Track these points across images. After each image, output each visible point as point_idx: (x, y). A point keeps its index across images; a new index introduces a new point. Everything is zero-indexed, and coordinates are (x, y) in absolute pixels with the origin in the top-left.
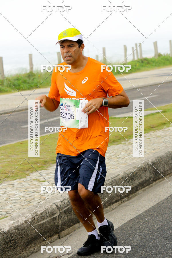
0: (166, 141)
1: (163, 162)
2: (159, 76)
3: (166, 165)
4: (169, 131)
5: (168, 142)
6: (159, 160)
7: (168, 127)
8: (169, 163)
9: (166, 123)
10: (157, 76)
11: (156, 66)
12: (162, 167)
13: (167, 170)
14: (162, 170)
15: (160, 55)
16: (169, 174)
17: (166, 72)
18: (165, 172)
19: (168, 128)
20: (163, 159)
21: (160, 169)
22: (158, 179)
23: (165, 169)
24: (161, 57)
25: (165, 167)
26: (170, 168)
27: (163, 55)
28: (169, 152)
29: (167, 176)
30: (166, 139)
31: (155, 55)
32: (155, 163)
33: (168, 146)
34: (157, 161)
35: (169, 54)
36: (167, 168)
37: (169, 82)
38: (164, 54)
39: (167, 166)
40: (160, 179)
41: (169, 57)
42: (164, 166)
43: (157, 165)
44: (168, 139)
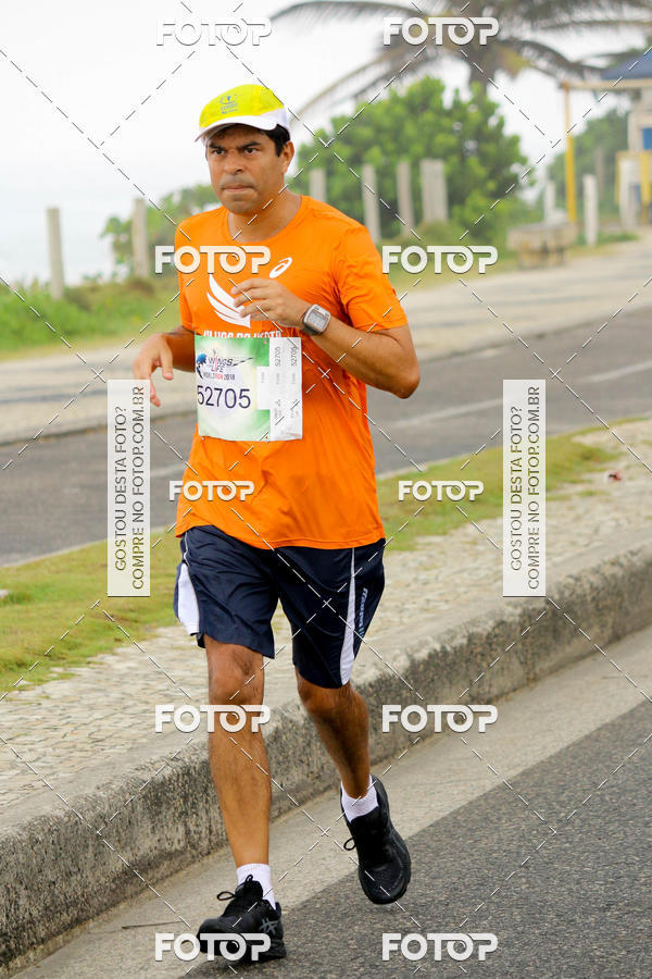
0: (27, 757)
3: (23, 893)
4: (46, 704)
5: (37, 764)
7: (41, 682)
8: (40, 878)
9: (28, 658)
13: (31, 922)
16: (43, 941)
17: (26, 380)
18: (20, 929)
19: (39, 690)
20: (11, 859)
23: (21, 911)
25: (21, 902)
26: (46, 908)
28: (44, 820)
29: (31, 955)
30: (26, 748)
33: (35, 784)
35: (47, 284)
36: (29, 907)
37: (48, 437)
38: (21, 286)
39: (29, 897)
41: (48, 297)
42: (13, 895)
44: (40, 748)
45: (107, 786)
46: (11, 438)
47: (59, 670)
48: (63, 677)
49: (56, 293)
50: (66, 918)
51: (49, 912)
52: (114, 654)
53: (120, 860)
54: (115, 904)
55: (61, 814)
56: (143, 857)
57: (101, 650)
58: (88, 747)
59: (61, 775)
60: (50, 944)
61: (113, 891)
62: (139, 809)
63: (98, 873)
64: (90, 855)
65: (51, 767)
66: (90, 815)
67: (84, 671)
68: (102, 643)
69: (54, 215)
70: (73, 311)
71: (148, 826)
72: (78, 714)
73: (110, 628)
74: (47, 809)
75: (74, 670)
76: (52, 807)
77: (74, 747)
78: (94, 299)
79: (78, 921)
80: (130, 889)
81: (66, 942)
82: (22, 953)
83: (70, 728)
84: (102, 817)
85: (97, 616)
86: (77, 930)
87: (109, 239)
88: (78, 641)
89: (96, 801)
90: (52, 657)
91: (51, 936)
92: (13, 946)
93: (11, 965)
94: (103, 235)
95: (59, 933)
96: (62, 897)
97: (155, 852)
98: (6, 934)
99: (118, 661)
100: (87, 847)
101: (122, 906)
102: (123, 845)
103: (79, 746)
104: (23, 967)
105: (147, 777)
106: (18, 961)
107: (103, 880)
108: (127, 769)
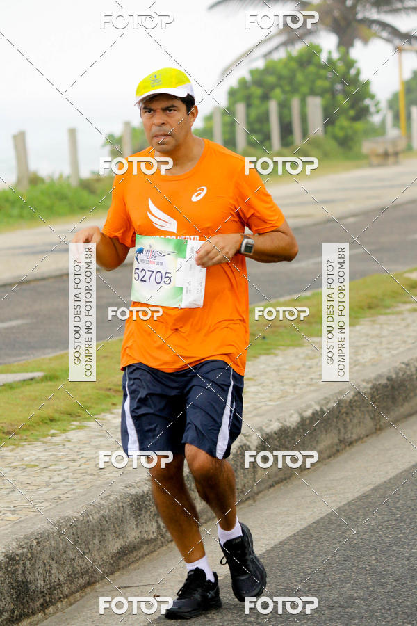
0: (57, 479)
1: (45, 556)
2: (34, 253)
3: (54, 566)
4: (68, 445)
5: (64, 483)
6: (31, 546)
7: (65, 431)
8: (65, 556)
9: (57, 416)
10: (26, 254)
11: (21, 216)
12: (41, 571)
13: (59, 584)
14: (41, 582)
15: (35, 180)
16: (67, 596)
18: (52, 589)
19: (64, 436)
20: (47, 544)
21: (36, 580)
22: (28, 616)
23: (53, 577)
24: (41, 187)
25: (53, 572)
26: (69, 576)
27: (47, 181)
28: (68, 519)
29: (59, 605)
30: (56, 473)
31: (19, 181)
32: (17, 558)
33: (61, 496)
34: (25, 550)
35: (69, 177)
36: (58, 575)
38: (51, 178)
39: (58, 568)
40: (33, 614)
41: (69, 185)
42: (48, 567)
43: (24, 564)
44: (64, 473)
45: (107, 498)
46: (46, 275)
47: (76, 423)
48: (79, 428)
49: (74, 183)
50: (81, 582)
51: (71, 578)
52: (112, 413)
53: (115, 545)
54: (112, 573)
55: (78, 515)
56: (130, 543)
57: (103, 411)
58: (95, 473)
59: (78, 490)
60: (71, 598)
61: (111, 565)
62: (128, 512)
63: (102, 553)
64: (96, 541)
65: (72, 486)
66: (96, 516)
67: (92, 424)
68: (104, 406)
69: (73, 133)
70: (85, 194)
71: (133, 523)
72: (88, 451)
73: (108, 396)
74: (69, 512)
75: (86, 423)
76: (74, 511)
77: (86, 472)
78: (98, 186)
79: (89, 584)
80: (122, 563)
81: (82, 597)
82: (53, 604)
83: (84, 460)
84: (104, 517)
85: (101, 389)
86: (88, 590)
87: (108, 148)
88: (89, 405)
89: (100, 507)
90: (71, 415)
91: (73, 593)
92: (48, 600)
93: (47, 611)
94: (104, 146)
95: (77, 591)
96: (79, 568)
97: (138, 540)
98: (43, 592)
99: (115, 418)
100: (95, 536)
101: (117, 574)
102: (118, 535)
103: (89, 472)
104: (54, 613)
105: (133, 492)
106: (51, 609)
107: (105, 557)
108: (120, 487)
